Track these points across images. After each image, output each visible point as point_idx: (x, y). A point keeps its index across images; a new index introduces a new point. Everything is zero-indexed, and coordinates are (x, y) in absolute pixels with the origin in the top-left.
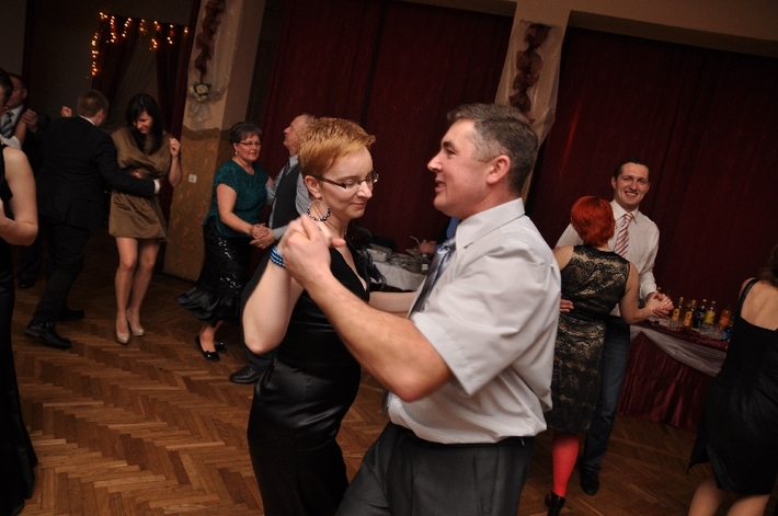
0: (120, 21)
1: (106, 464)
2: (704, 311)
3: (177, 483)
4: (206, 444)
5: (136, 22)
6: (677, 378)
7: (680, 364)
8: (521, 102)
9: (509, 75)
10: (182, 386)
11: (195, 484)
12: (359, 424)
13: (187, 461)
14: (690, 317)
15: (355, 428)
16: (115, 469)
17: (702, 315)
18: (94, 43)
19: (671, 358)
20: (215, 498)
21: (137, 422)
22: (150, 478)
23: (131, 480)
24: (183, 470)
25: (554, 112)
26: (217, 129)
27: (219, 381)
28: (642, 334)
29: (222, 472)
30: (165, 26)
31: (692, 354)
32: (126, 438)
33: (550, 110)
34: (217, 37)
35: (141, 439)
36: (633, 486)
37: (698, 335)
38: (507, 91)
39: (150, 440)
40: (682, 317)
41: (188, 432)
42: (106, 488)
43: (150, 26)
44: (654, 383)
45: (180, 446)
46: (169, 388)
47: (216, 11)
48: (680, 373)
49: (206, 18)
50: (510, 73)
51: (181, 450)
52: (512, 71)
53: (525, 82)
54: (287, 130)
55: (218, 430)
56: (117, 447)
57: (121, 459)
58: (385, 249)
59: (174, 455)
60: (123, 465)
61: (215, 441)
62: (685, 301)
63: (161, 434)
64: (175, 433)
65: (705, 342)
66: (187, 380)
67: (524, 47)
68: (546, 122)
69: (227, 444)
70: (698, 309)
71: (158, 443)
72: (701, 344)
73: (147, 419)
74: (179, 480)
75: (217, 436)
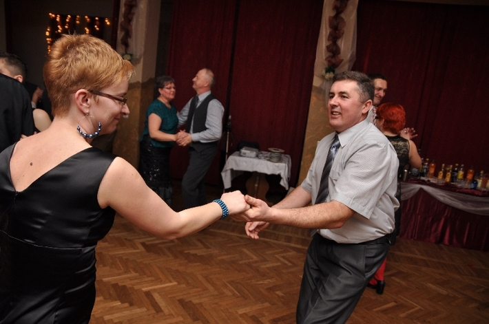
0: (63, 18)
1: (107, 304)
2: (457, 171)
3: (154, 312)
4: (166, 285)
5: (73, 18)
6: (446, 214)
7: (446, 206)
8: (334, 49)
9: (324, 33)
10: (142, 249)
11: (166, 311)
12: (256, 262)
13: (156, 296)
14: (450, 176)
15: (255, 265)
16: (114, 307)
17: (456, 174)
18: (47, 34)
19: (440, 203)
20: (181, 319)
21: (119, 275)
22: (137, 311)
23: (126, 313)
24: (156, 303)
25: (355, 54)
26: (138, 82)
27: (163, 243)
28: (421, 189)
29: (181, 302)
30: (92, 19)
31: (453, 199)
32: (115, 286)
33: (353, 52)
34: (134, 23)
35: (125, 286)
36: (430, 284)
37: (456, 187)
38: (324, 43)
39: (130, 286)
40: (444, 176)
41: (153, 278)
42: (112, 320)
43: (83, 20)
44: (430, 219)
45: (150, 288)
46: (134, 251)
47: (131, 6)
48: (447, 211)
49: (125, 11)
50: (325, 31)
51: (152, 290)
52: (326, 29)
53: (335, 36)
54: (195, 79)
55: (172, 275)
56: (111, 292)
57: (116, 300)
58: (255, 149)
59: (148, 294)
60: (118, 303)
61: (171, 282)
62: (445, 166)
63: (136, 281)
64: (146, 279)
65: (461, 190)
66: (143, 244)
67: (333, 14)
68: (350, 61)
69: (179, 284)
70: (453, 171)
71: (136, 287)
72: (458, 192)
73: (126, 272)
74: (155, 310)
75: (171, 279)
